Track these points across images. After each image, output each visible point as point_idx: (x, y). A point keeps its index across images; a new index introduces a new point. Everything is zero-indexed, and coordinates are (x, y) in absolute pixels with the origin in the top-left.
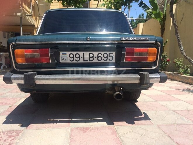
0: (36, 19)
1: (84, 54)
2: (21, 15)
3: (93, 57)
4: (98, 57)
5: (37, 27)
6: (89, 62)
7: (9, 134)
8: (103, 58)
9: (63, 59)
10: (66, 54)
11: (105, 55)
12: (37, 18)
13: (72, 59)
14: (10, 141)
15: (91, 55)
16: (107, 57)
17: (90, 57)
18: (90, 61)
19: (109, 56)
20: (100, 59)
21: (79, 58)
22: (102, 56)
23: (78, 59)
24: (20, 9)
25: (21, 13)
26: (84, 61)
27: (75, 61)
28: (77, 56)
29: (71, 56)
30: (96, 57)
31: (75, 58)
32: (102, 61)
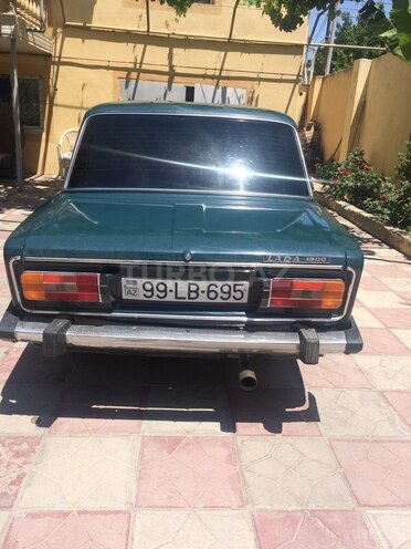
0: (55, 34)
1: (176, 284)
2: (14, 33)
3: (196, 292)
4: (209, 292)
5: (57, 59)
6: (187, 300)
7: (16, 448)
8: (220, 294)
9: (129, 293)
10: (135, 283)
11: (226, 289)
12: (59, 30)
13: (149, 294)
14: (19, 467)
15: (193, 288)
16: (229, 292)
17: (190, 291)
18: (189, 298)
19: (235, 291)
20: (212, 295)
21: (165, 291)
22: (218, 290)
23: (162, 295)
24: (10, 13)
25: (13, 27)
26: (176, 298)
27: (155, 298)
28: (162, 288)
29: (148, 287)
30: (203, 292)
31: (156, 292)
32: (219, 300)
